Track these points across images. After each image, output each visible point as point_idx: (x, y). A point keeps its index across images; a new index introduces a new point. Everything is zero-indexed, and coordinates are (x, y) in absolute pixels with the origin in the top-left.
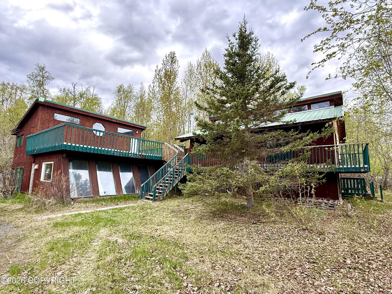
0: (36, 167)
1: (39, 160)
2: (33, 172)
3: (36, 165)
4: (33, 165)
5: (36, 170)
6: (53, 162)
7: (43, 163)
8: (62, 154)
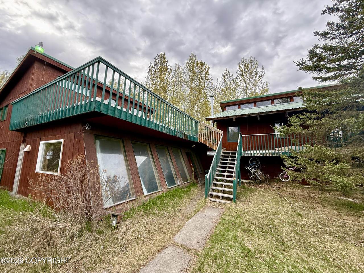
0: (28, 148)
1: (33, 138)
2: (21, 156)
3: (28, 146)
4: (22, 145)
5: (27, 153)
6: (62, 141)
7: (41, 142)
8: (84, 125)
